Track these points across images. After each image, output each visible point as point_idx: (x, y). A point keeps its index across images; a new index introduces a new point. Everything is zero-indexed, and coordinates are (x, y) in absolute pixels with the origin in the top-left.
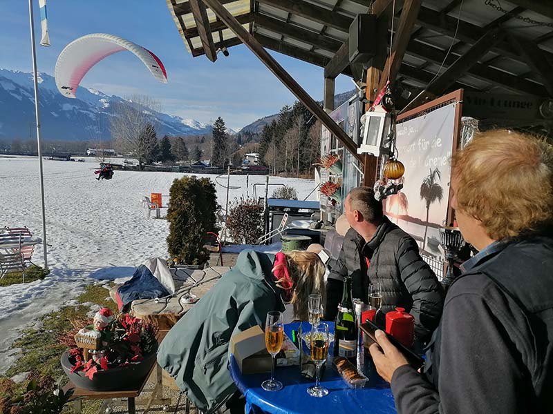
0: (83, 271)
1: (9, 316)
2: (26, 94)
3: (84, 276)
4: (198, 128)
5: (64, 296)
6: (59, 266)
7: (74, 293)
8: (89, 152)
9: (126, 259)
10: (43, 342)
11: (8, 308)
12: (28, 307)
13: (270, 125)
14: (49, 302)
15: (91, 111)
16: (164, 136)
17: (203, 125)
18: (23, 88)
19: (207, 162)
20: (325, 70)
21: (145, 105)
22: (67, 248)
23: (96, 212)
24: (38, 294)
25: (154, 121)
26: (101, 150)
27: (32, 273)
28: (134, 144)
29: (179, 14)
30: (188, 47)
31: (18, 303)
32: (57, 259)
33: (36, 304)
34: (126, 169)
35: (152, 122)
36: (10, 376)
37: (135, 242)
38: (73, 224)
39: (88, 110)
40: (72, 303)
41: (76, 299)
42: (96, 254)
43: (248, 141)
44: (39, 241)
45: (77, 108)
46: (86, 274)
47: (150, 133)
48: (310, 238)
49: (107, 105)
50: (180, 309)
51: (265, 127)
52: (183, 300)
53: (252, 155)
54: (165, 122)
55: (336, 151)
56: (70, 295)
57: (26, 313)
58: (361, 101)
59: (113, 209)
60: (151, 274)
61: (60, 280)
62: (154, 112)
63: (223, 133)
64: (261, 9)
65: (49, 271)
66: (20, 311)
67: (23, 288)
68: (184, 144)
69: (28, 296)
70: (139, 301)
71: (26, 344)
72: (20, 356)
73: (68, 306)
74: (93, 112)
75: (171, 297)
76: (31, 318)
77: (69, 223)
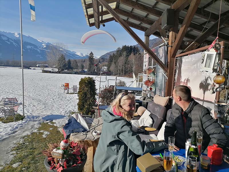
0: (39, 117)
1: (10, 137)
2: (12, 41)
3: (40, 118)
4: (82, 56)
5: (32, 128)
6: (29, 114)
7: (36, 126)
8: (37, 66)
9: (57, 111)
10: (25, 149)
11: (9, 133)
12: (17, 133)
13: (112, 55)
14: (26, 130)
15: (38, 49)
16: (68, 59)
17: (84, 55)
18: (11, 39)
19: (86, 70)
20: (145, 33)
21: (61, 46)
22: (31, 106)
23: (42, 90)
24: (21, 126)
25: (65, 53)
26: (42, 65)
27: (18, 117)
28: (56, 63)
29: (87, 8)
30: (88, 23)
31: (13, 130)
32: (28, 111)
33: (20, 131)
34: (53, 72)
35: (64, 54)
36: (12, 164)
37: (60, 104)
38: (33, 95)
39: (37, 49)
40: (36, 131)
41: (37, 129)
42: (44, 109)
43: (103, 61)
44: (21, 104)
45: (33, 47)
46: (41, 118)
47: (63, 58)
48: (139, 104)
49: (45, 46)
50: (93, 138)
51: (110, 56)
52: (94, 134)
53: (104, 67)
54: (69, 54)
55: (152, 67)
56: (34, 127)
57: (16, 135)
58: (167, 46)
59: (49, 89)
60: (76, 121)
61: (30, 121)
62: (65, 50)
63: (93, 58)
64: (120, 7)
65: (25, 116)
66: (14, 134)
67: (14, 124)
68: (76, 62)
69: (17, 128)
70: (74, 134)
71: (17, 150)
72: (15, 155)
73: (34, 132)
74: (39, 49)
75: (88, 132)
76: (19, 137)
77: (31, 95)
